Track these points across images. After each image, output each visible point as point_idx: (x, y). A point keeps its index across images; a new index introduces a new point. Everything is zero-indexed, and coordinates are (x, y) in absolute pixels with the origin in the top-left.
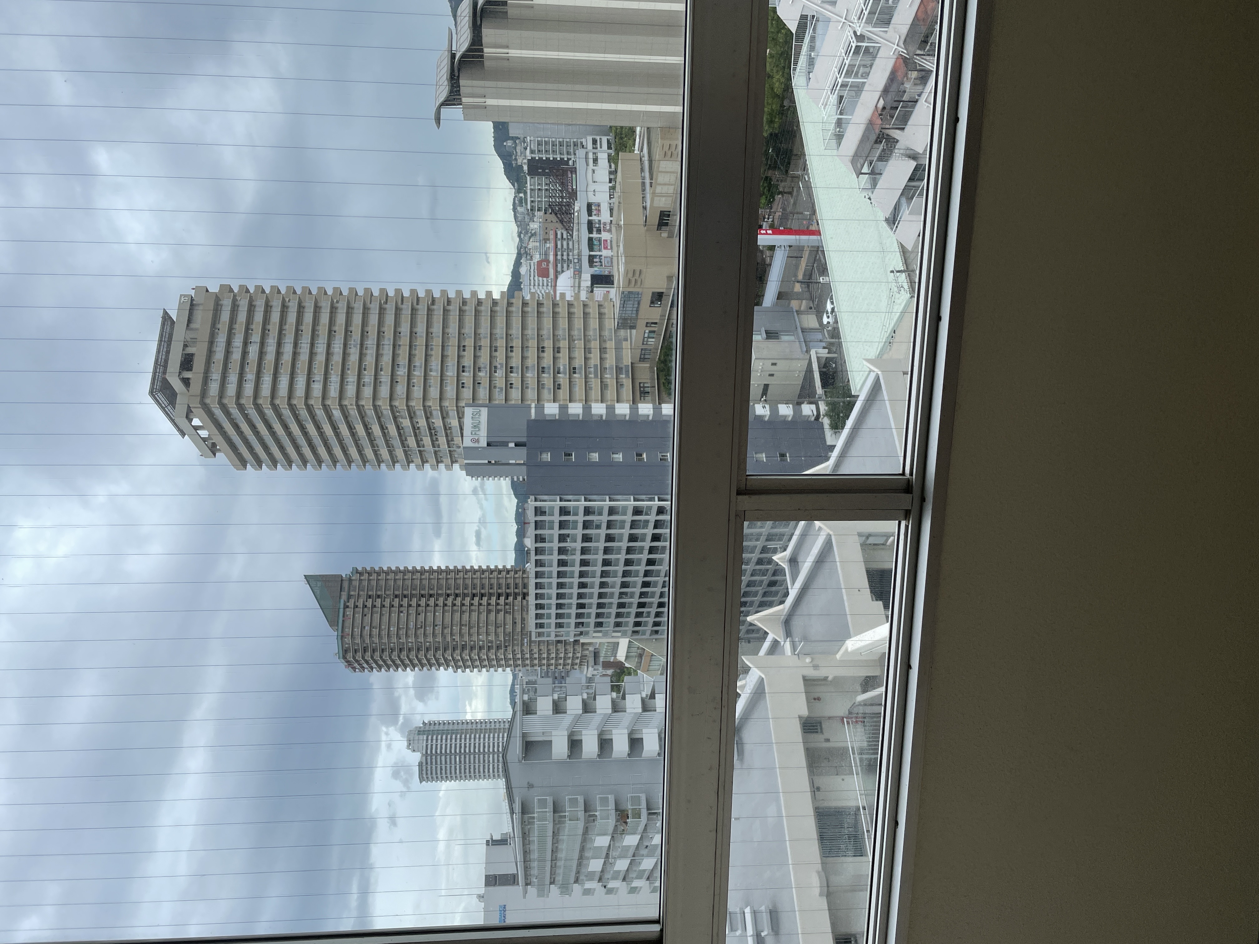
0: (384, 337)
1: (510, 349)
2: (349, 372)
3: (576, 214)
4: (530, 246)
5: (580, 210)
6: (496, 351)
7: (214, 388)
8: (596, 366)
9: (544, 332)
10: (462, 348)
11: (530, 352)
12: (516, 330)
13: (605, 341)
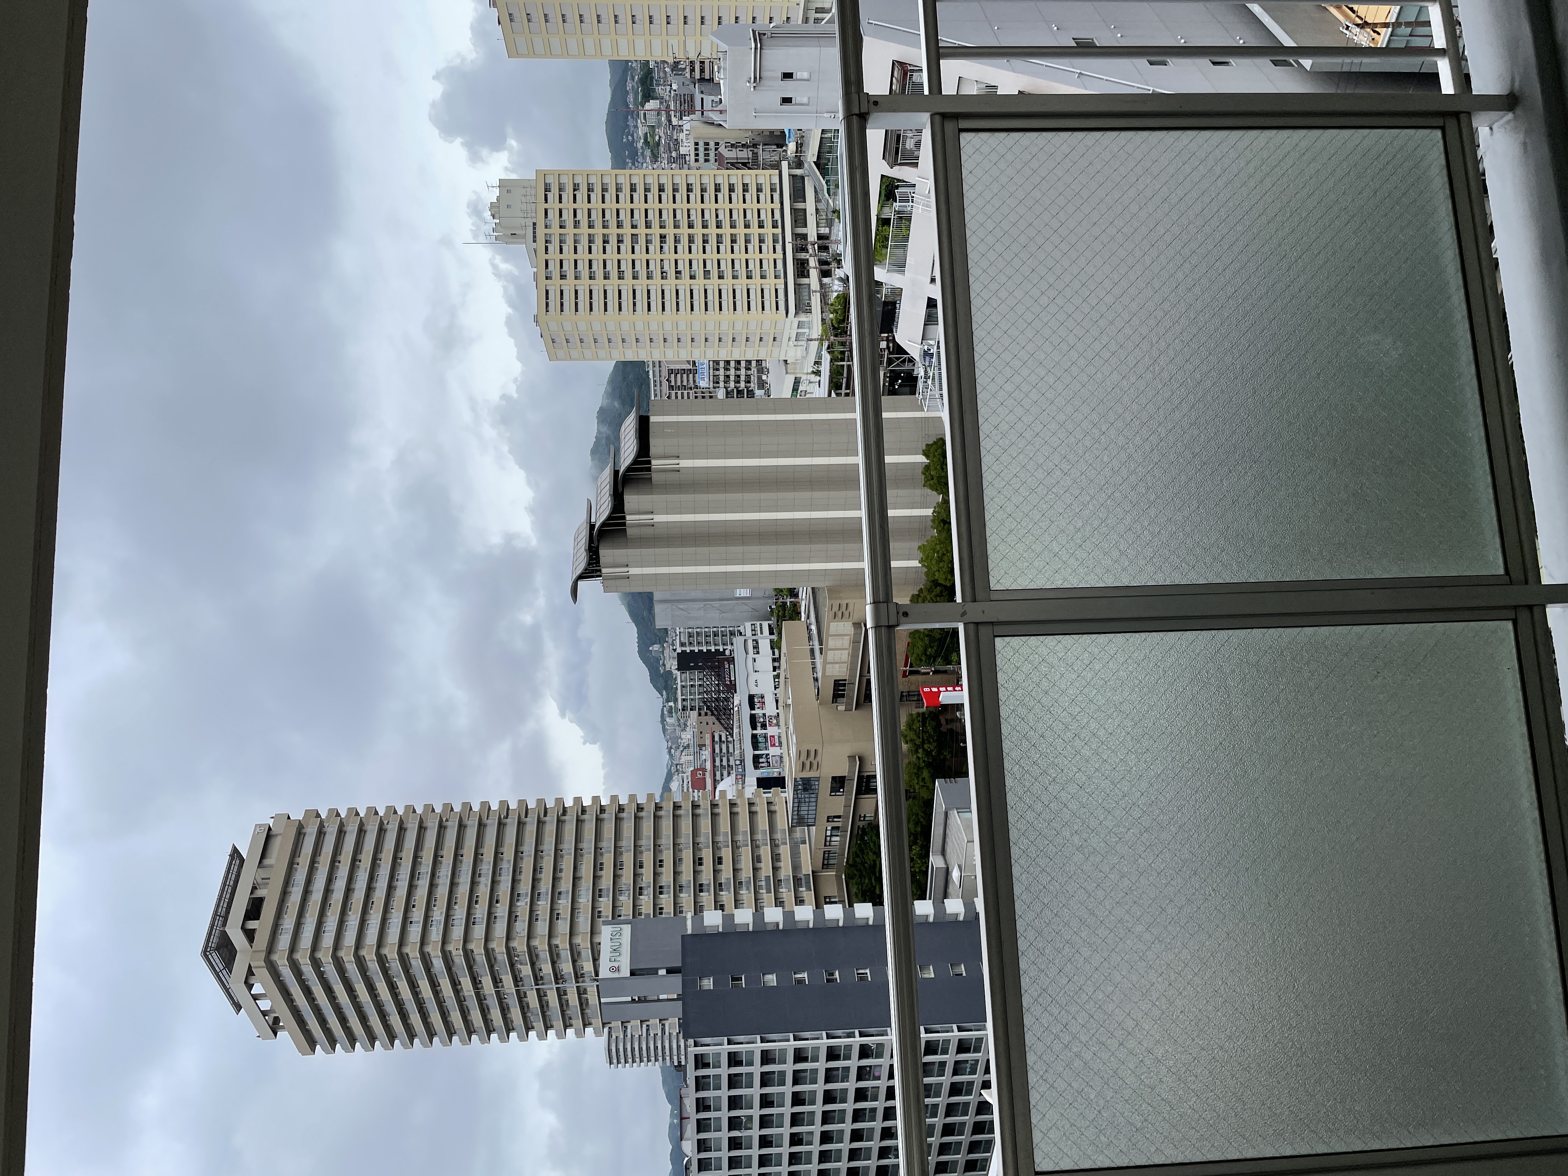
0: (502, 860)
1: (658, 863)
2: (456, 907)
3: (736, 709)
4: (682, 761)
5: (740, 705)
6: (641, 867)
7: (284, 942)
8: (768, 878)
9: (701, 839)
10: (598, 866)
11: (684, 865)
12: (666, 840)
13: (777, 846)
